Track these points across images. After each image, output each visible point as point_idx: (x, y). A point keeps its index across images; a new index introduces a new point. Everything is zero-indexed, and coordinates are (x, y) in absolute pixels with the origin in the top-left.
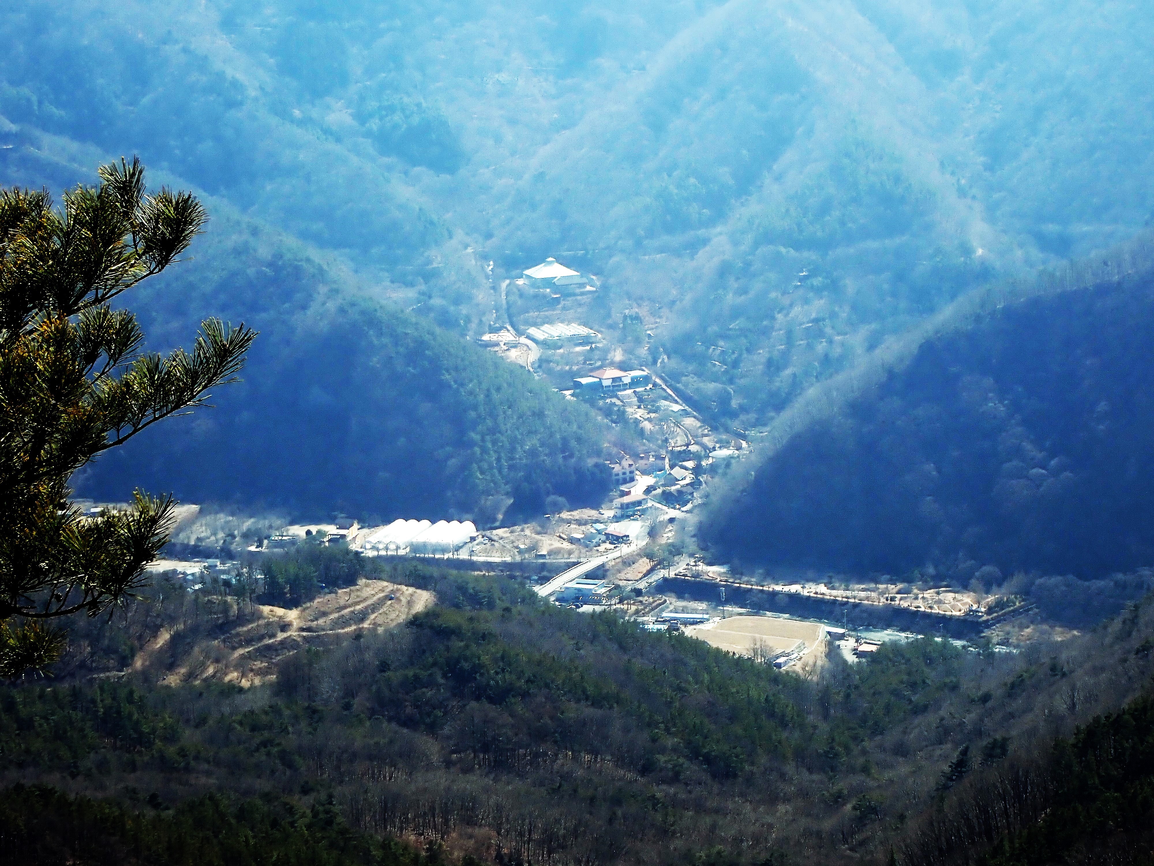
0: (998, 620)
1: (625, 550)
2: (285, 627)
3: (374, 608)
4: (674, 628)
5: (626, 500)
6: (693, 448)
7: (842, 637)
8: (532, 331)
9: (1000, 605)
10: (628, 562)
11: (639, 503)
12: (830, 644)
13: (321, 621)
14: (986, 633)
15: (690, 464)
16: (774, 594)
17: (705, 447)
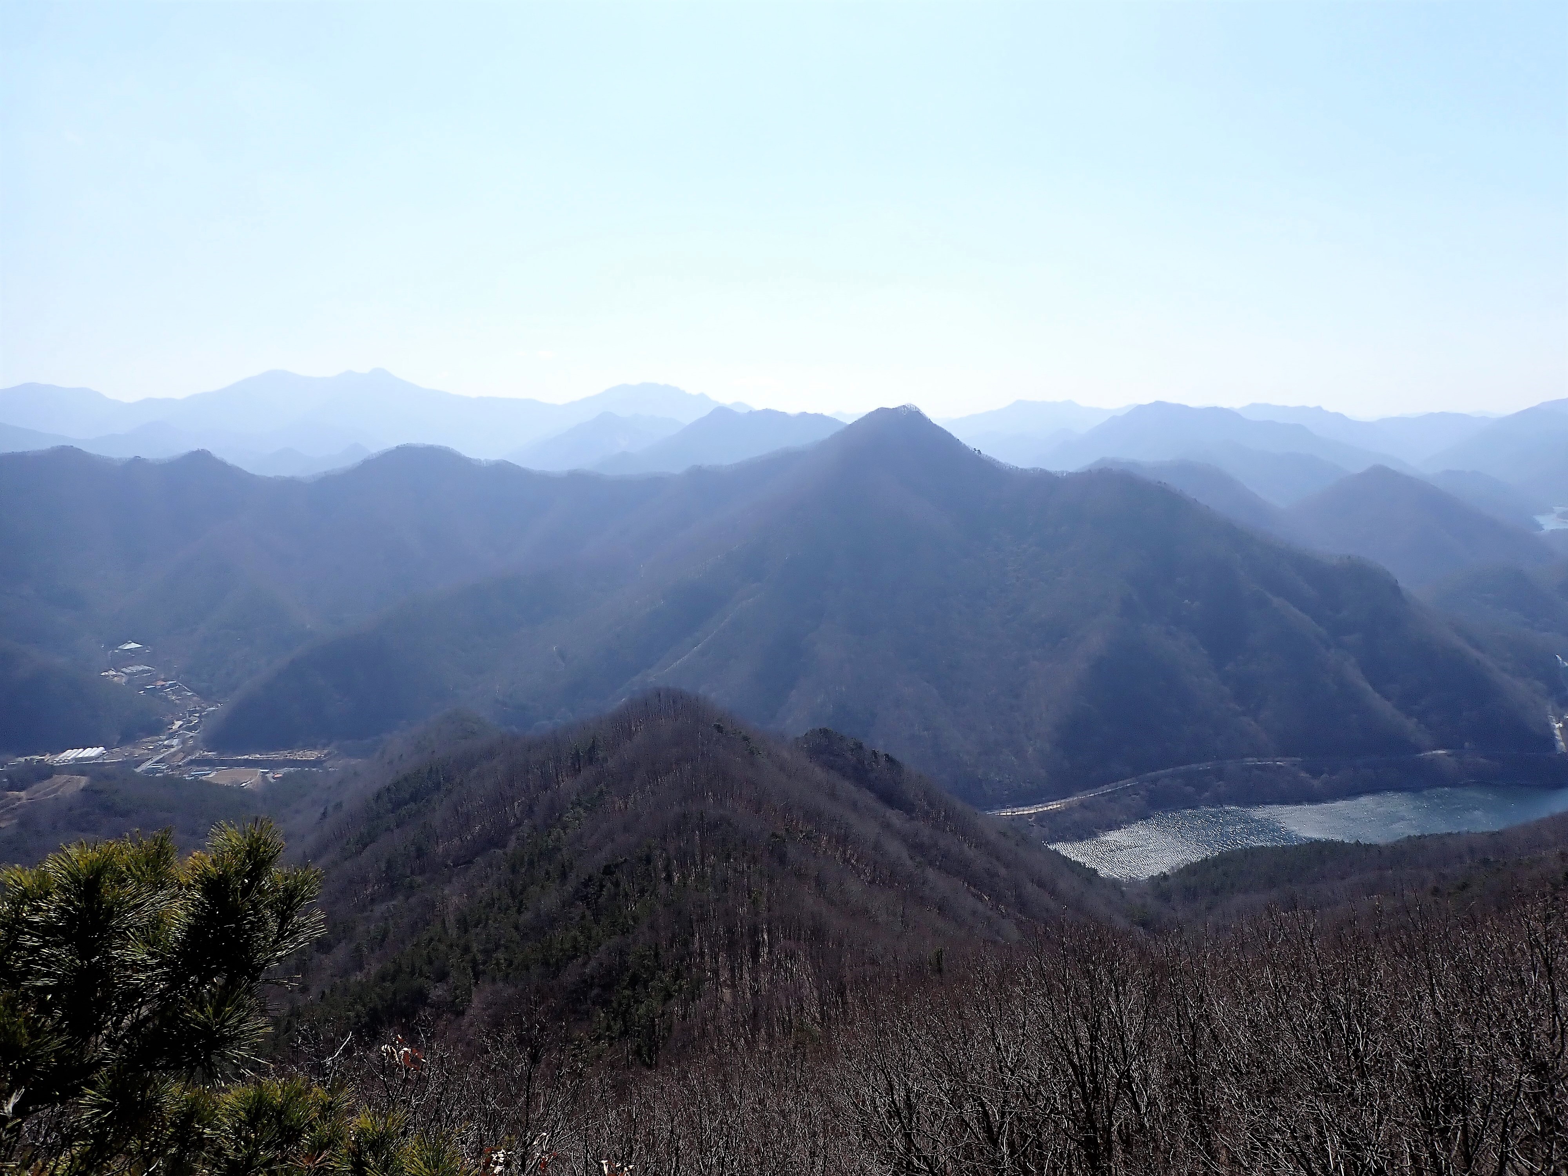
0: (328, 760)
1: (173, 750)
2: (19, 799)
3: (61, 786)
4: (196, 778)
5: (171, 731)
6: (198, 708)
7: (267, 773)
8: (124, 670)
9: (329, 753)
10: (174, 755)
11: (177, 732)
12: (263, 776)
13: (37, 795)
14: (325, 764)
15: (197, 715)
16: (238, 760)
17: (202, 707)
